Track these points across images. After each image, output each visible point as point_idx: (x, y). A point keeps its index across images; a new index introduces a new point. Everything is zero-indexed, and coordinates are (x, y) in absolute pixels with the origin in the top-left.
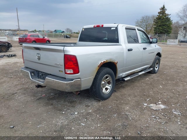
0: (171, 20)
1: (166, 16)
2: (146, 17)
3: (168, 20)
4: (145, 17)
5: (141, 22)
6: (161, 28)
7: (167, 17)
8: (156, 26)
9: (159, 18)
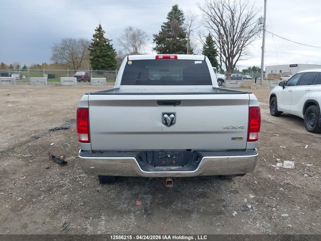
0: (114, 49)
1: (105, 42)
2: (70, 40)
3: (110, 48)
4: (68, 41)
5: (62, 48)
6: (101, 60)
7: (107, 43)
8: (92, 57)
9: (96, 44)
